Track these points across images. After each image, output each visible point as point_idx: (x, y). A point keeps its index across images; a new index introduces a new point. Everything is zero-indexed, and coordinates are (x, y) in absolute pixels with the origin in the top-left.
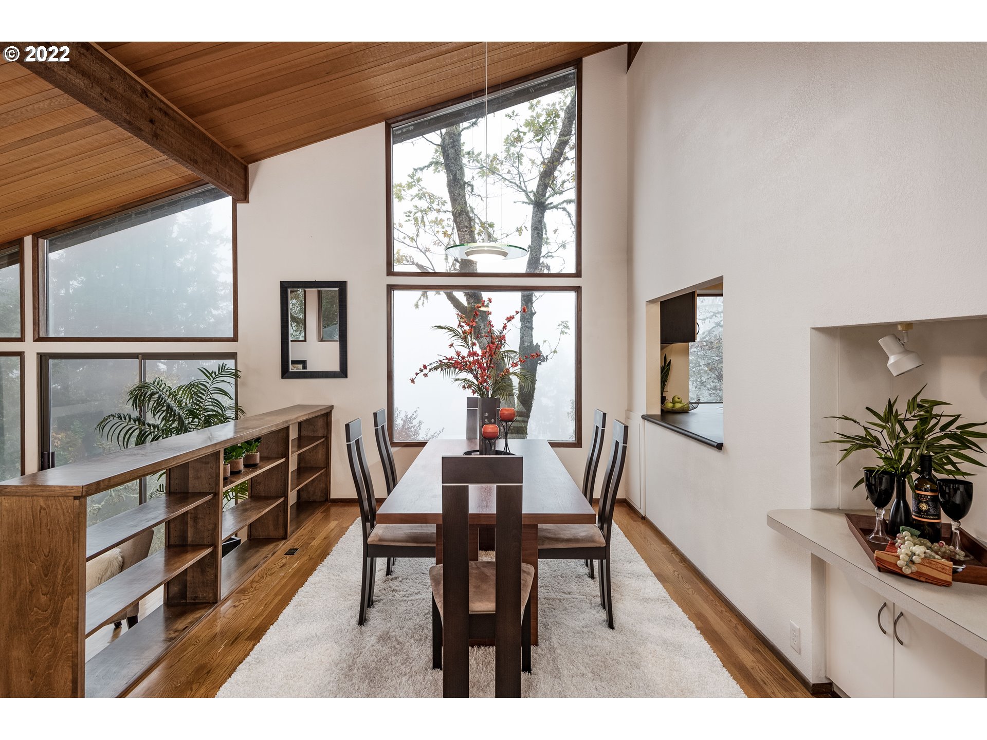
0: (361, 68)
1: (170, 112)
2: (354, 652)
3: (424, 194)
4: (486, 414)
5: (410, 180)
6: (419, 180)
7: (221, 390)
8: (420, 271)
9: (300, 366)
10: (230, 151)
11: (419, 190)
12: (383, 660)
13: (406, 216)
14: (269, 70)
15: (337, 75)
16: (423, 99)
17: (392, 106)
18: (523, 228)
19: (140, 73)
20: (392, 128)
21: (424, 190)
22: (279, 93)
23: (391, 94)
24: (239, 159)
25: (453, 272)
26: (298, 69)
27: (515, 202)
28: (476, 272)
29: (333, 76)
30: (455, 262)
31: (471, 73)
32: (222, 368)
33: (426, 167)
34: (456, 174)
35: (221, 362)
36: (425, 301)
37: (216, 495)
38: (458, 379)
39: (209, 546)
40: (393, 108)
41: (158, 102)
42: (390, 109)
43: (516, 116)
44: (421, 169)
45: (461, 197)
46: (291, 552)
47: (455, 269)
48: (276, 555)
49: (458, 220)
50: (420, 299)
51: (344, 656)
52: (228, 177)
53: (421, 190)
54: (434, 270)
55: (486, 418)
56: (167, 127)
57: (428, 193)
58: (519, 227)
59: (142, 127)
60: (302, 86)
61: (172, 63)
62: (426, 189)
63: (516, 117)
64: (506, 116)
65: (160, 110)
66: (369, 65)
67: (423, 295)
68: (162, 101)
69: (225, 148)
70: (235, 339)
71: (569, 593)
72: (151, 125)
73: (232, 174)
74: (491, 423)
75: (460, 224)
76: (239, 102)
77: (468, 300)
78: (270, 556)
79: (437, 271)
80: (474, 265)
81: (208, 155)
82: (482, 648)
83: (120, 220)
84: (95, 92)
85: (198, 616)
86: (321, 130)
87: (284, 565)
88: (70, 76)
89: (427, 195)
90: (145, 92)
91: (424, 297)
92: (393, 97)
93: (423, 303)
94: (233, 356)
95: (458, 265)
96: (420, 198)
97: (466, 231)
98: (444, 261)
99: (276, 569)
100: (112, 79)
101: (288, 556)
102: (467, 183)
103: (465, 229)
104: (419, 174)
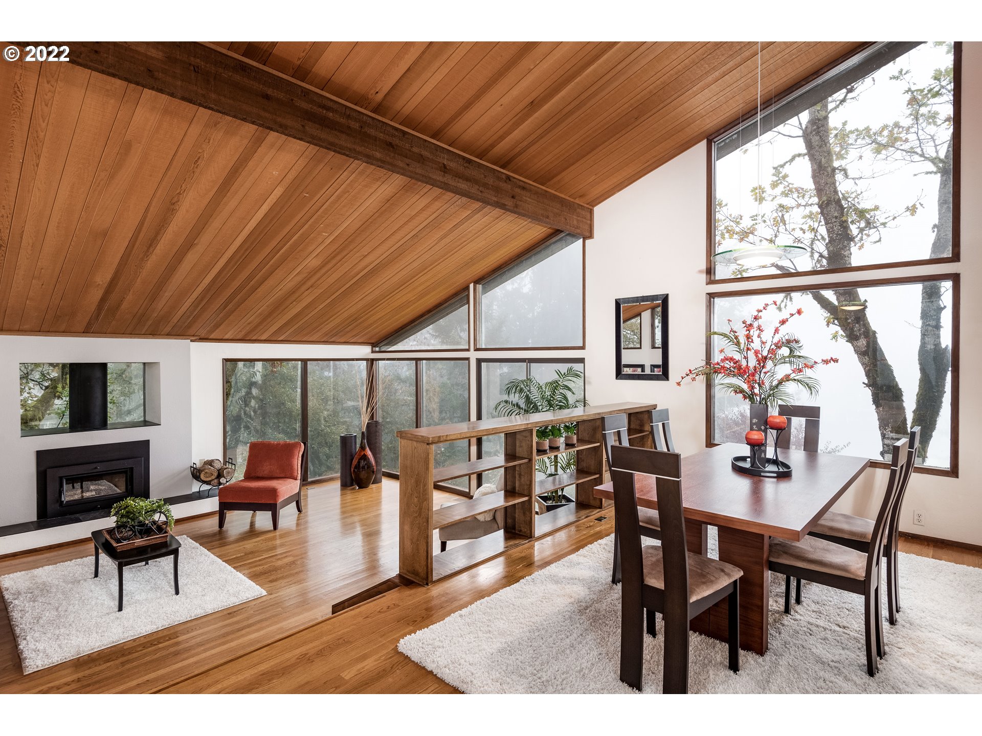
0: (666, 103)
1: (528, 186)
2: (596, 599)
3: (790, 190)
4: (755, 421)
5: (775, 179)
6: (785, 176)
7: (566, 386)
8: (781, 273)
9: (639, 370)
10: (577, 201)
11: (785, 187)
12: (613, 612)
13: (752, 220)
14: (587, 134)
15: (646, 117)
16: (741, 106)
17: (711, 122)
18: (918, 206)
19: (503, 167)
20: (715, 142)
21: (791, 186)
22: (600, 148)
23: (704, 114)
24: (586, 205)
25: (819, 269)
26: (610, 124)
27: (915, 175)
28: (849, 266)
29: (643, 119)
30: (820, 258)
31: (791, 63)
32: (570, 370)
33: (787, 162)
34: (820, 162)
35: (569, 365)
36: (789, 303)
37: (530, 460)
38: (722, 384)
39: (526, 496)
40: (711, 125)
41: (518, 182)
42: (708, 126)
43: (905, 74)
44: (782, 166)
45: (829, 185)
46: (600, 519)
47: (821, 266)
48: (589, 518)
49: (825, 211)
50: (782, 301)
51: (588, 598)
52: (575, 222)
53: (788, 186)
54: (796, 269)
55: (755, 424)
56: (524, 198)
57: (795, 188)
58: (910, 206)
59: (506, 203)
60: (618, 136)
61: (520, 153)
62: (793, 184)
63: (904, 76)
64: (891, 78)
65: (520, 187)
66: (673, 98)
67: (786, 297)
68: (520, 180)
69: (572, 200)
70: (583, 348)
71: (844, 627)
72: (512, 200)
73: (579, 218)
74: (760, 430)
75: (828, 216)
76: (573, 164)
77: (838, 299)
78: (583, 517)
79: (800, 270)
80: (847, 259)
81: (558, 209)
82: (703, 636)
83: (517, 265)
84: (474, 190)
85: (517, 542)
86: (646, 165)
87: (590, 526)
88: (459, 184)
89: (794, 190)
90: (508, 178)
91: (787, 299)
92: (708, 116)
93: (786, 305)
94: (582, 361)
95: (825, 262)
96: (787, 195)
97: (835, 222)
98: (810, 259)
99: (582, 528)
100: (485, 177)
101: (596, 521)
102: (837, 169)
103: (834, 220)
104: (784, 171)
